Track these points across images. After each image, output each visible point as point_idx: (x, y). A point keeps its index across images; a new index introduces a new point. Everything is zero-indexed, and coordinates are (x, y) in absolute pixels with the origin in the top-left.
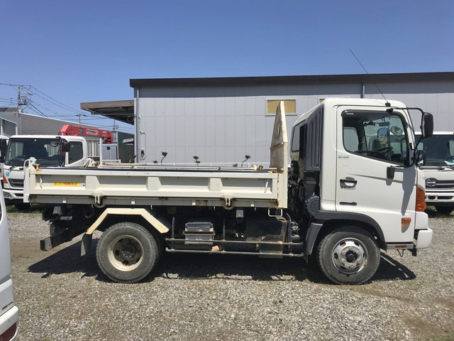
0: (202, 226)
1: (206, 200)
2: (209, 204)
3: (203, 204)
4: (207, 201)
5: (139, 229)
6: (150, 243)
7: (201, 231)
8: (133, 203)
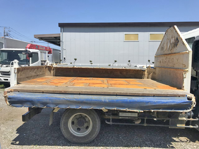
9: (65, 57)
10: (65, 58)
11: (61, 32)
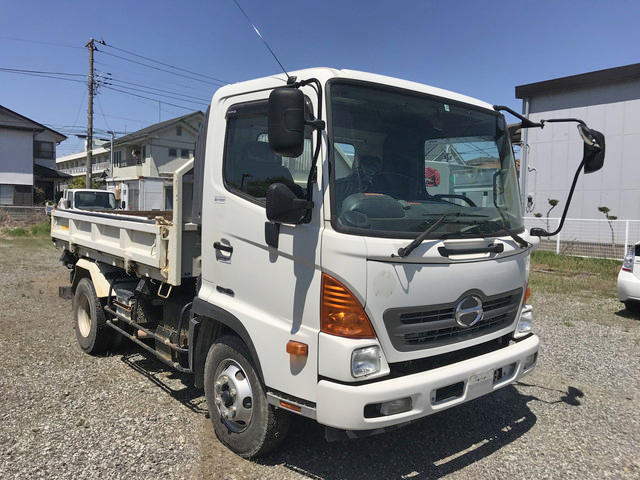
0: (124, 297)
4: (123, 262)
7: (124, 303)
8: (88, 255)
9: (531, 194)
10: (530, 200)
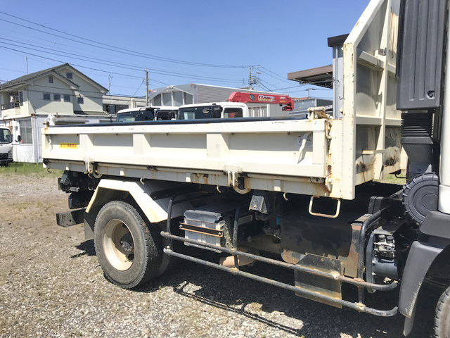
0: (205, 219)
1: (206, 173)
2: (211, 181)
3: (201, 181)
4: (206, 176)
5: (129, 212)
6: (140, 236)
7: (204, 226)
8: (122, 174)
11: (334, 57)
